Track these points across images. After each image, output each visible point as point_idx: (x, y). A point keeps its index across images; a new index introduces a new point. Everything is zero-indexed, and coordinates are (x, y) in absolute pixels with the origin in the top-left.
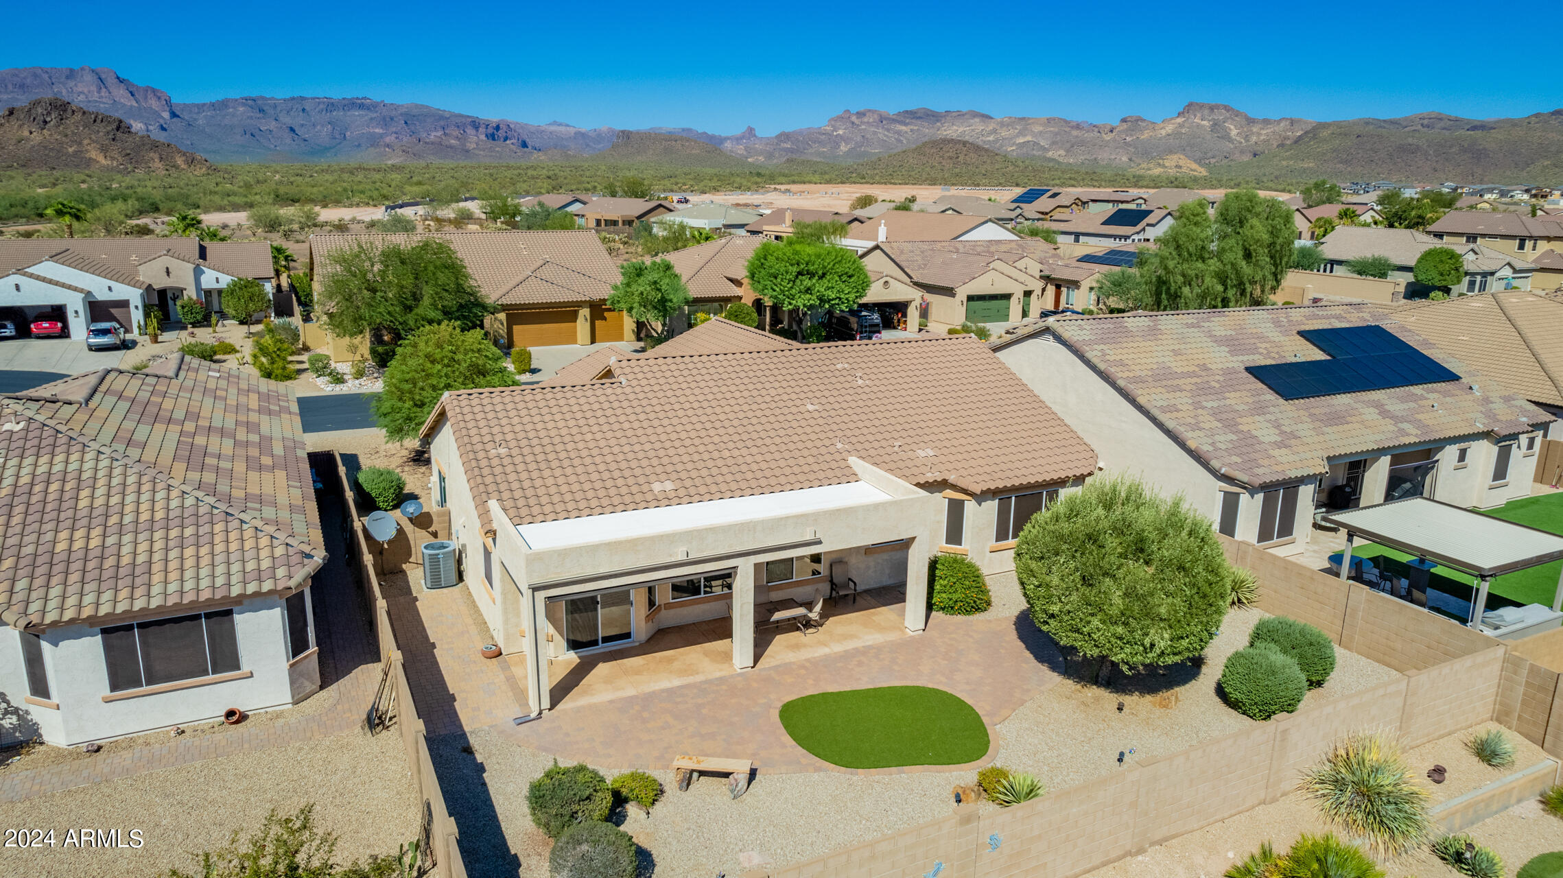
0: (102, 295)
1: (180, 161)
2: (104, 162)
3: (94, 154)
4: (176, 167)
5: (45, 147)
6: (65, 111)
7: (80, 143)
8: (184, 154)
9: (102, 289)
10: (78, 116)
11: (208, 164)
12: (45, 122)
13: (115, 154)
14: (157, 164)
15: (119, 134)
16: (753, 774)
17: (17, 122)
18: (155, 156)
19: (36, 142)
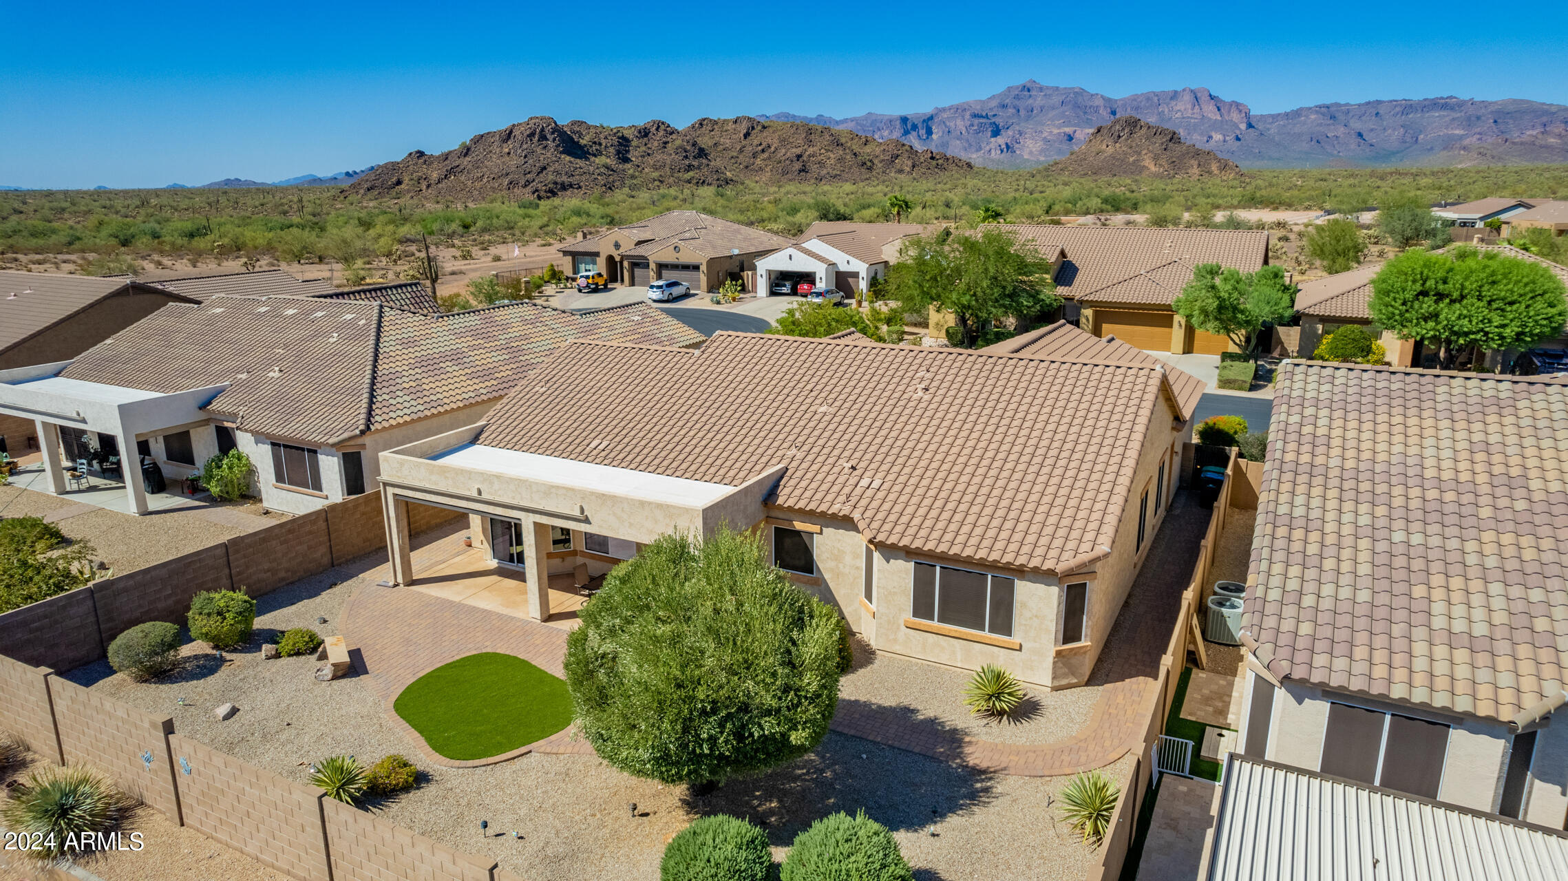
0: (843, 267)
1: (1214, 167)
2: (1153, 168)
3: (1148, 162)
4: (1210, 172)
5: (1114, 158)
6: (1135, 127)
7: (1140, 153)
10: (1145, 129)
11: (1237, 170)
12: (1119, 137)
13: (1164, 162)
14: (1195, 171)
15: (1171, 144)
17: (1099, 138)
18: (1194, 163)
19: (1109, 154)
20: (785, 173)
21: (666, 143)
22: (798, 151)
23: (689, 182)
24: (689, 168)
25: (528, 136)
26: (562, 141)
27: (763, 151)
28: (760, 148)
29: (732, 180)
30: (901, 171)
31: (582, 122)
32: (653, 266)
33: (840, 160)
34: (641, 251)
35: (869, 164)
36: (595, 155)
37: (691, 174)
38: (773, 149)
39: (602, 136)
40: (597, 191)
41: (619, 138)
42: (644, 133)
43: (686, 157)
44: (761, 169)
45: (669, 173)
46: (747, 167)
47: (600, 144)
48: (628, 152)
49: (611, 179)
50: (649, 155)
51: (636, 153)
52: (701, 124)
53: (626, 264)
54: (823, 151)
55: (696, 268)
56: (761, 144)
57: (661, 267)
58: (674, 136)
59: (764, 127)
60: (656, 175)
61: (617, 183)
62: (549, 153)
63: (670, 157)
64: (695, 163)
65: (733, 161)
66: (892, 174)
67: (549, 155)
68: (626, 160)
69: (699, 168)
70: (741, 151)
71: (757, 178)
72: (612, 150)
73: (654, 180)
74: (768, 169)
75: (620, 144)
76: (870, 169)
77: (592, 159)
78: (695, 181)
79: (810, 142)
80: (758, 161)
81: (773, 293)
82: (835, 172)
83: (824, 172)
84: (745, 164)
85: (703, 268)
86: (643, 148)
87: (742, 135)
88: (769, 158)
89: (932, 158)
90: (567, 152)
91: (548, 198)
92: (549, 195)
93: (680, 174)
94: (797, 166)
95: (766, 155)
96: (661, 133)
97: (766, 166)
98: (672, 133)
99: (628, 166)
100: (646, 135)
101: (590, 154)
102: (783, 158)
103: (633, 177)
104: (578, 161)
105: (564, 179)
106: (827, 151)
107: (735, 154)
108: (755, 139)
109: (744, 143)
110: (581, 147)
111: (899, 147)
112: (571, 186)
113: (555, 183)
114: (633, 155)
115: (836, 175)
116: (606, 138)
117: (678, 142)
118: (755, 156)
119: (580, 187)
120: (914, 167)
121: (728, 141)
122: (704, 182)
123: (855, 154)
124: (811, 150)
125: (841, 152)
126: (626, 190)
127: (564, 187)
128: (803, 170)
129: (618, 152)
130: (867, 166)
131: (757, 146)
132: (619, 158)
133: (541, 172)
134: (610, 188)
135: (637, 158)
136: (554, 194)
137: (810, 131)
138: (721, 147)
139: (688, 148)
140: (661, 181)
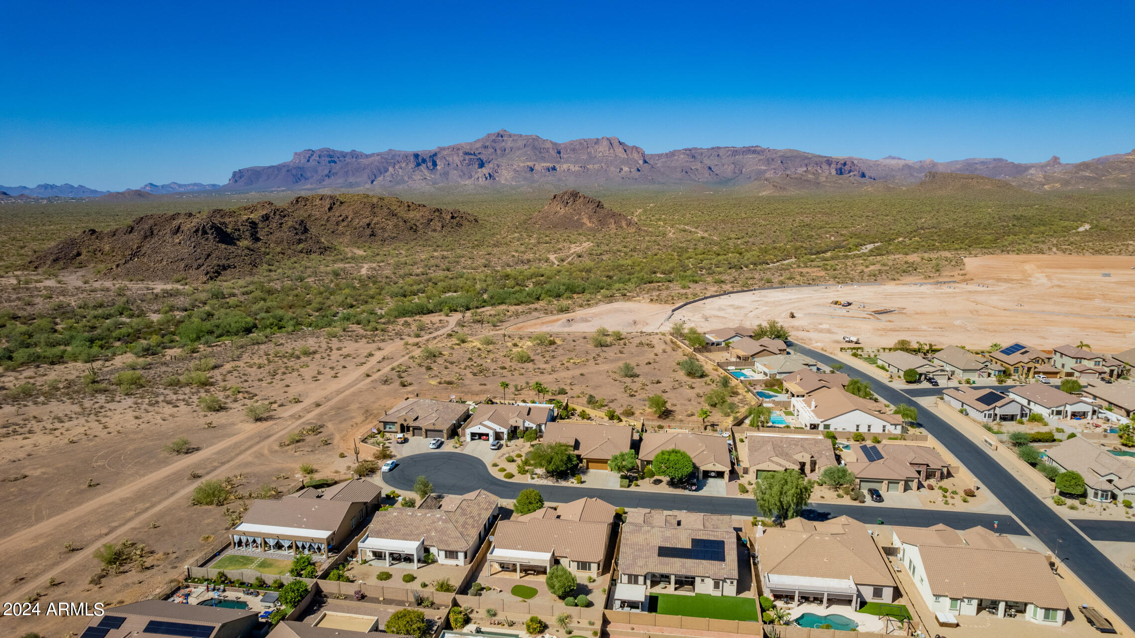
1: (624, 224)
2: (589, 225)
3: (585, 220)
4: (621, 227)
5: (565, 216)
6: (576, 197)
7: (580, 214)
8: (626, 220)
9: (499, 429)
10: (582, 199)
11: (637, 226)
12: (567, 203)
13: (594, 220)
14: (613, 226)
15: (598, 209)
16: (501, 591)
17: (555, 203)
18: (612, 221)
19: (562, 214)
20: (360, 237)
21: (282, 224)
22: (367, 221)
23: (301, 252)
24: (300, 241)
25: (194, 232)
26: (218, 234)
27: (343, 220)
28: (341, 218)
29: (328, 247)
30: (435, 230)
32: (424, 430)
33: (396, 226)
34: (416, 424)
35: (414, 228)
36: (239, 240)
37: (301, 246)
38: (349, 219)
39: (239, 224)
40: (248, 268)
41: (250, 223)
42: (266, 218)
43: (297, 234)
44: (343, 233)
45: (287, 247)
46: (333, 232)
47: (239, 230)
48: (257, 232)
49: (253, 257)
50: (271, 233)
51: (263, 233)
52: (297, 201)
53: (411, 429)
54: (383, 220)
55: (441, 431)
56: (341, 216)
57: (427, 431)
58: (286, 219)
59: (342, 203)
60: (279, 249)
61: (258, 260)
62: (211, 243)
63: (285, 234)
64: (303, 237)
65: (323, 228)
66: (429, 233)
67: (210, 245)
68: (257, 240)
69: (306, 241)
70: (328, 221)
71: (341, 240)
72: (247, 233)
73: (279, 253)
74: (348, 233)
75: (252, 228)
76: (415, 231)
77: (237, 243)
78: (305, 251)
79: (375, 214)
80: (340, 228)
81: (472, 439)
82: (393, 235)
83: (386, 235)
84: (332, 230)
85: (445, 431)
86: (267, 229)
87: (327, 209)
88: (348, 226)
89: (453, 217)
90: (222, 241)
91: (216, 277)
92: (216, 275)
93: (294, 247)
94: (368, 232)
95: (345, 223)
96: (277, 217)
97: (346, 231)
98: (284, 216)
99: (260, 244)
100: (267, 219)
101: (235, 239)
102: (358, 226)
103: (265, 253)
104: (230, 247)
105: (224, 262)
106: (387, 219)
107: (324, 223)
108: (336, 212)
109: (329, 214)
110: (229, 235)
111: (432, 213)
112: (229, 266)
113: (219, 266)
114: (261, 234)
115: (394, 237)
116: (242, 225)
117: (290, 223)
118: (338, 224)
119: (235, 267)
120: (443, 227)
121: (317, 213)
122: (311, 251)
123: (405, 222)
124: (375, 220)
125: (395, 220)
126: (265, 266)
127: (225, 268)
128: (373, 235)
129: (252, 235)
131: (338, 217)
132: (253, 239)
133: (207, 258)
134: (254, 265)
135: (264, 236)
136: (219, 274)
137: (373, 206)
138: (313, 218)
139: (297, 227)
140: (283, 254)
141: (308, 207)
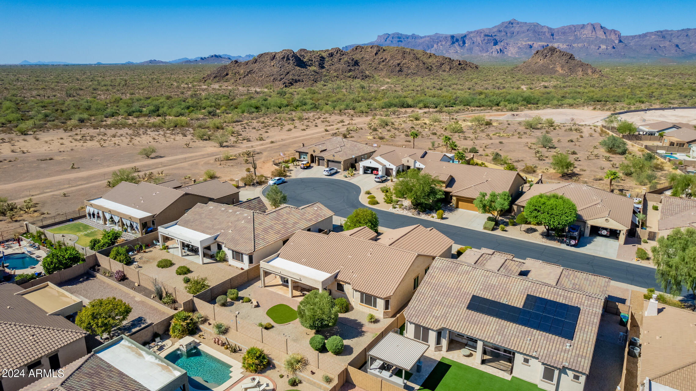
0: (388, 167)
1: (589, 72)
2: (561, 71)
3: (559, 69)
4: (587, 74)
5: (543, 66)
6: (554, 51)
7: (555, 64)
9: (389, 165)
10: (558, 53)
11: (600, 73)
12: (546, 56)
13: (566, 69)
14: (580, 73)
15: (570, 60)
17: (537, 56)
18: (580, 69)
19: (541, 64)
20: (392, 72)
21: (340, 59)
22: (398, 62)
23: (350, 77)
24: (350, 70)
25: (282, 58)
26: (296, 60)
27: (383, 61)
28: (382, 60)
29: (368, 76)
30: (444, 71)
31: (305, 50)
32: (326, 160)
33: (417, 66)
34: (322, 154)
35: (430, 68)
36: (310, 66)
37: (351, 73)
38: (387, 60)
39: (313, 57)
40: (310, 82)
41: (320, 57)
42: (331, 55)
43: (349, 66)
44: (382, 70)
45: (341, 73)
46: (376, 69)
47: (312, 61)
48: (324, 63)
49: (316, 77)
50: (333, 65)
51: (327, 64)
52: (356, 49)
54: (410, 62)
55: (339, 163)
56: (382, 58)
57: (329, 161)
58: (344, 56)
59: (384, 50)
60: (335, 74)
61: (319, 79)
62: (290, 65)
63: (342, 66)
64: (353, 68)
65: (370, 66)
66: (440, 72)
67: (290, 67)
68: (323, 67)
69: (354, 70)
70: (373, 61)
71: (380, 74)
72: (317, 63)
73: (335, 77)
74: (385, 70)
75: (321, 60)
76: (430, 70)
77: (308, 68)
78: (352, 77)
79: (404, 58)
80: (381, 66)
82: (415, 72)
83: (409, 72)
84: (375, 67)
85: (343, 163)
86: (331, 62)
87: (374, 54)
88: (385, 65)
89: (460, 64)
90: (298, 65)
91: (290, 86)
92: (290, 85)
93: (346, 74)
94: (398, 68)
95: (384, 63)
96: (339, 55)
97: (384, 68)
98: (343, 55)
99: (324, 70)
100: (332, 56)
101: (307, 65)
102: (392, 65)
103: (325, 76)
104: (302, 69)
105: (297, 77)
106: (412, 62)
107: (371, 62)
108: (380, 56)
109: (375, 57)
110: (304, 63)
111: (444, 60)
112: (299, 81)
113: (293, 79)
114: (326, 65)
115: (415, 73)
116: (315, 58)
117: (346, 59)
118: (379, 63)
119: (303, 81)
120: (450, 69)
121: (368, 56)
122: (356, 77)
123: (424, 63)
124: (404, 61)
125: (418, 62)
126: (322, 82)
127: (296, 81)
128: (400, 71)
129: (320, 64)
130: (429, 69)
131: (380, 59)
132: (320, 67)
133: (287, 74)
134: (316, 81)
135: (328, 66)
136: (292, 84)
137: (404, 53)
138: (365, 59)
139: (350, 61)
140: (338, 77)
141: (363, 52)
